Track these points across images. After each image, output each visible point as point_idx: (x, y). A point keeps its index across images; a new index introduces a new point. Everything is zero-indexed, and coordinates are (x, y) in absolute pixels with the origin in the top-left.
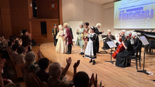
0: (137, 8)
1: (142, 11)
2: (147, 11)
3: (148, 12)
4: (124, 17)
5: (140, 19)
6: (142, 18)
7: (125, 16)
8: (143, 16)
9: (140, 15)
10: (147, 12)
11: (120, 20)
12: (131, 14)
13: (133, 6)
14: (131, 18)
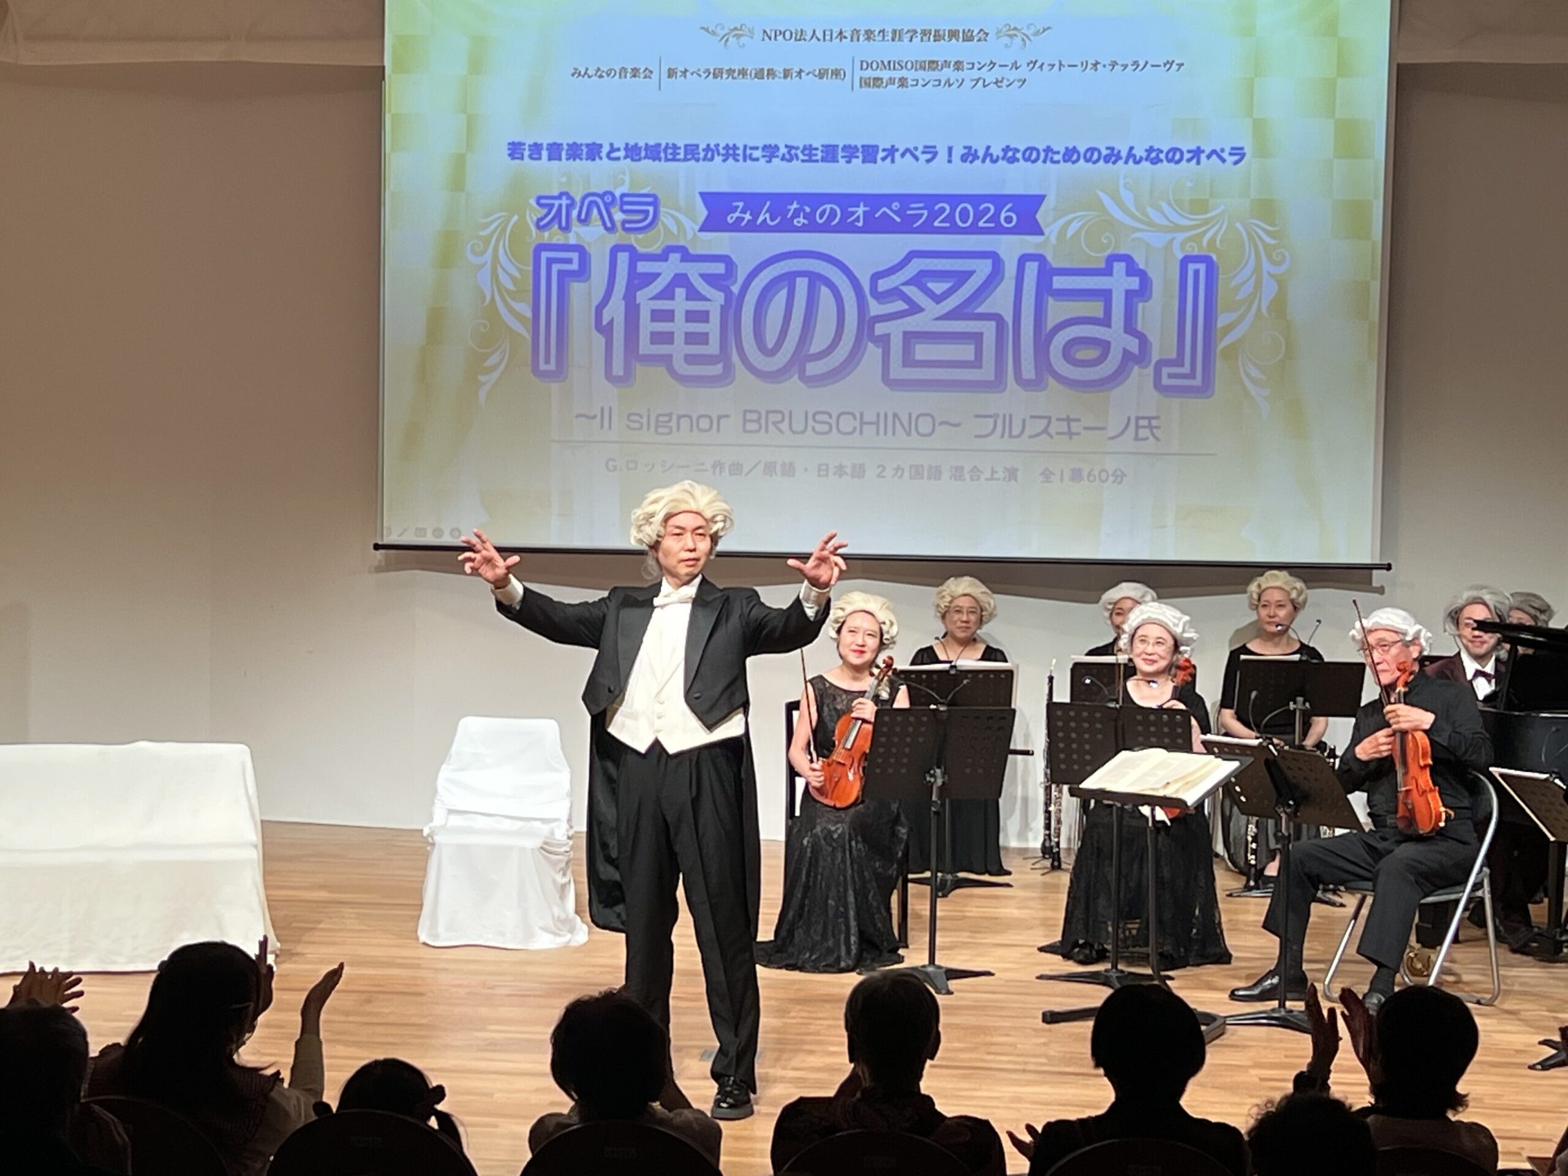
0: (929, 200)
1: (1032, 268)
2: (1107, 271)
3: (1134, 283)
4: (658, 316)
5: (997, 384)
6: (1035, 384)
7: (680, 303)
8: (1042, 342)
9: (997, 318)
10: (1120, 283)
11: (560, 373)
12: (815, 280)
13: (850, 152)
14: (800, 358)
